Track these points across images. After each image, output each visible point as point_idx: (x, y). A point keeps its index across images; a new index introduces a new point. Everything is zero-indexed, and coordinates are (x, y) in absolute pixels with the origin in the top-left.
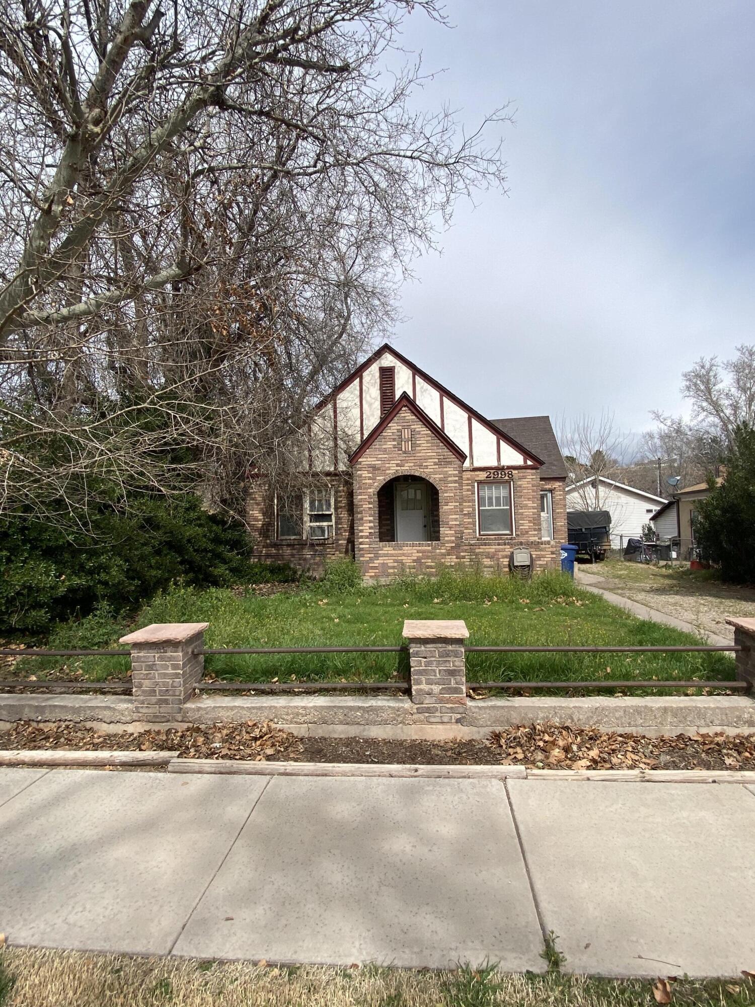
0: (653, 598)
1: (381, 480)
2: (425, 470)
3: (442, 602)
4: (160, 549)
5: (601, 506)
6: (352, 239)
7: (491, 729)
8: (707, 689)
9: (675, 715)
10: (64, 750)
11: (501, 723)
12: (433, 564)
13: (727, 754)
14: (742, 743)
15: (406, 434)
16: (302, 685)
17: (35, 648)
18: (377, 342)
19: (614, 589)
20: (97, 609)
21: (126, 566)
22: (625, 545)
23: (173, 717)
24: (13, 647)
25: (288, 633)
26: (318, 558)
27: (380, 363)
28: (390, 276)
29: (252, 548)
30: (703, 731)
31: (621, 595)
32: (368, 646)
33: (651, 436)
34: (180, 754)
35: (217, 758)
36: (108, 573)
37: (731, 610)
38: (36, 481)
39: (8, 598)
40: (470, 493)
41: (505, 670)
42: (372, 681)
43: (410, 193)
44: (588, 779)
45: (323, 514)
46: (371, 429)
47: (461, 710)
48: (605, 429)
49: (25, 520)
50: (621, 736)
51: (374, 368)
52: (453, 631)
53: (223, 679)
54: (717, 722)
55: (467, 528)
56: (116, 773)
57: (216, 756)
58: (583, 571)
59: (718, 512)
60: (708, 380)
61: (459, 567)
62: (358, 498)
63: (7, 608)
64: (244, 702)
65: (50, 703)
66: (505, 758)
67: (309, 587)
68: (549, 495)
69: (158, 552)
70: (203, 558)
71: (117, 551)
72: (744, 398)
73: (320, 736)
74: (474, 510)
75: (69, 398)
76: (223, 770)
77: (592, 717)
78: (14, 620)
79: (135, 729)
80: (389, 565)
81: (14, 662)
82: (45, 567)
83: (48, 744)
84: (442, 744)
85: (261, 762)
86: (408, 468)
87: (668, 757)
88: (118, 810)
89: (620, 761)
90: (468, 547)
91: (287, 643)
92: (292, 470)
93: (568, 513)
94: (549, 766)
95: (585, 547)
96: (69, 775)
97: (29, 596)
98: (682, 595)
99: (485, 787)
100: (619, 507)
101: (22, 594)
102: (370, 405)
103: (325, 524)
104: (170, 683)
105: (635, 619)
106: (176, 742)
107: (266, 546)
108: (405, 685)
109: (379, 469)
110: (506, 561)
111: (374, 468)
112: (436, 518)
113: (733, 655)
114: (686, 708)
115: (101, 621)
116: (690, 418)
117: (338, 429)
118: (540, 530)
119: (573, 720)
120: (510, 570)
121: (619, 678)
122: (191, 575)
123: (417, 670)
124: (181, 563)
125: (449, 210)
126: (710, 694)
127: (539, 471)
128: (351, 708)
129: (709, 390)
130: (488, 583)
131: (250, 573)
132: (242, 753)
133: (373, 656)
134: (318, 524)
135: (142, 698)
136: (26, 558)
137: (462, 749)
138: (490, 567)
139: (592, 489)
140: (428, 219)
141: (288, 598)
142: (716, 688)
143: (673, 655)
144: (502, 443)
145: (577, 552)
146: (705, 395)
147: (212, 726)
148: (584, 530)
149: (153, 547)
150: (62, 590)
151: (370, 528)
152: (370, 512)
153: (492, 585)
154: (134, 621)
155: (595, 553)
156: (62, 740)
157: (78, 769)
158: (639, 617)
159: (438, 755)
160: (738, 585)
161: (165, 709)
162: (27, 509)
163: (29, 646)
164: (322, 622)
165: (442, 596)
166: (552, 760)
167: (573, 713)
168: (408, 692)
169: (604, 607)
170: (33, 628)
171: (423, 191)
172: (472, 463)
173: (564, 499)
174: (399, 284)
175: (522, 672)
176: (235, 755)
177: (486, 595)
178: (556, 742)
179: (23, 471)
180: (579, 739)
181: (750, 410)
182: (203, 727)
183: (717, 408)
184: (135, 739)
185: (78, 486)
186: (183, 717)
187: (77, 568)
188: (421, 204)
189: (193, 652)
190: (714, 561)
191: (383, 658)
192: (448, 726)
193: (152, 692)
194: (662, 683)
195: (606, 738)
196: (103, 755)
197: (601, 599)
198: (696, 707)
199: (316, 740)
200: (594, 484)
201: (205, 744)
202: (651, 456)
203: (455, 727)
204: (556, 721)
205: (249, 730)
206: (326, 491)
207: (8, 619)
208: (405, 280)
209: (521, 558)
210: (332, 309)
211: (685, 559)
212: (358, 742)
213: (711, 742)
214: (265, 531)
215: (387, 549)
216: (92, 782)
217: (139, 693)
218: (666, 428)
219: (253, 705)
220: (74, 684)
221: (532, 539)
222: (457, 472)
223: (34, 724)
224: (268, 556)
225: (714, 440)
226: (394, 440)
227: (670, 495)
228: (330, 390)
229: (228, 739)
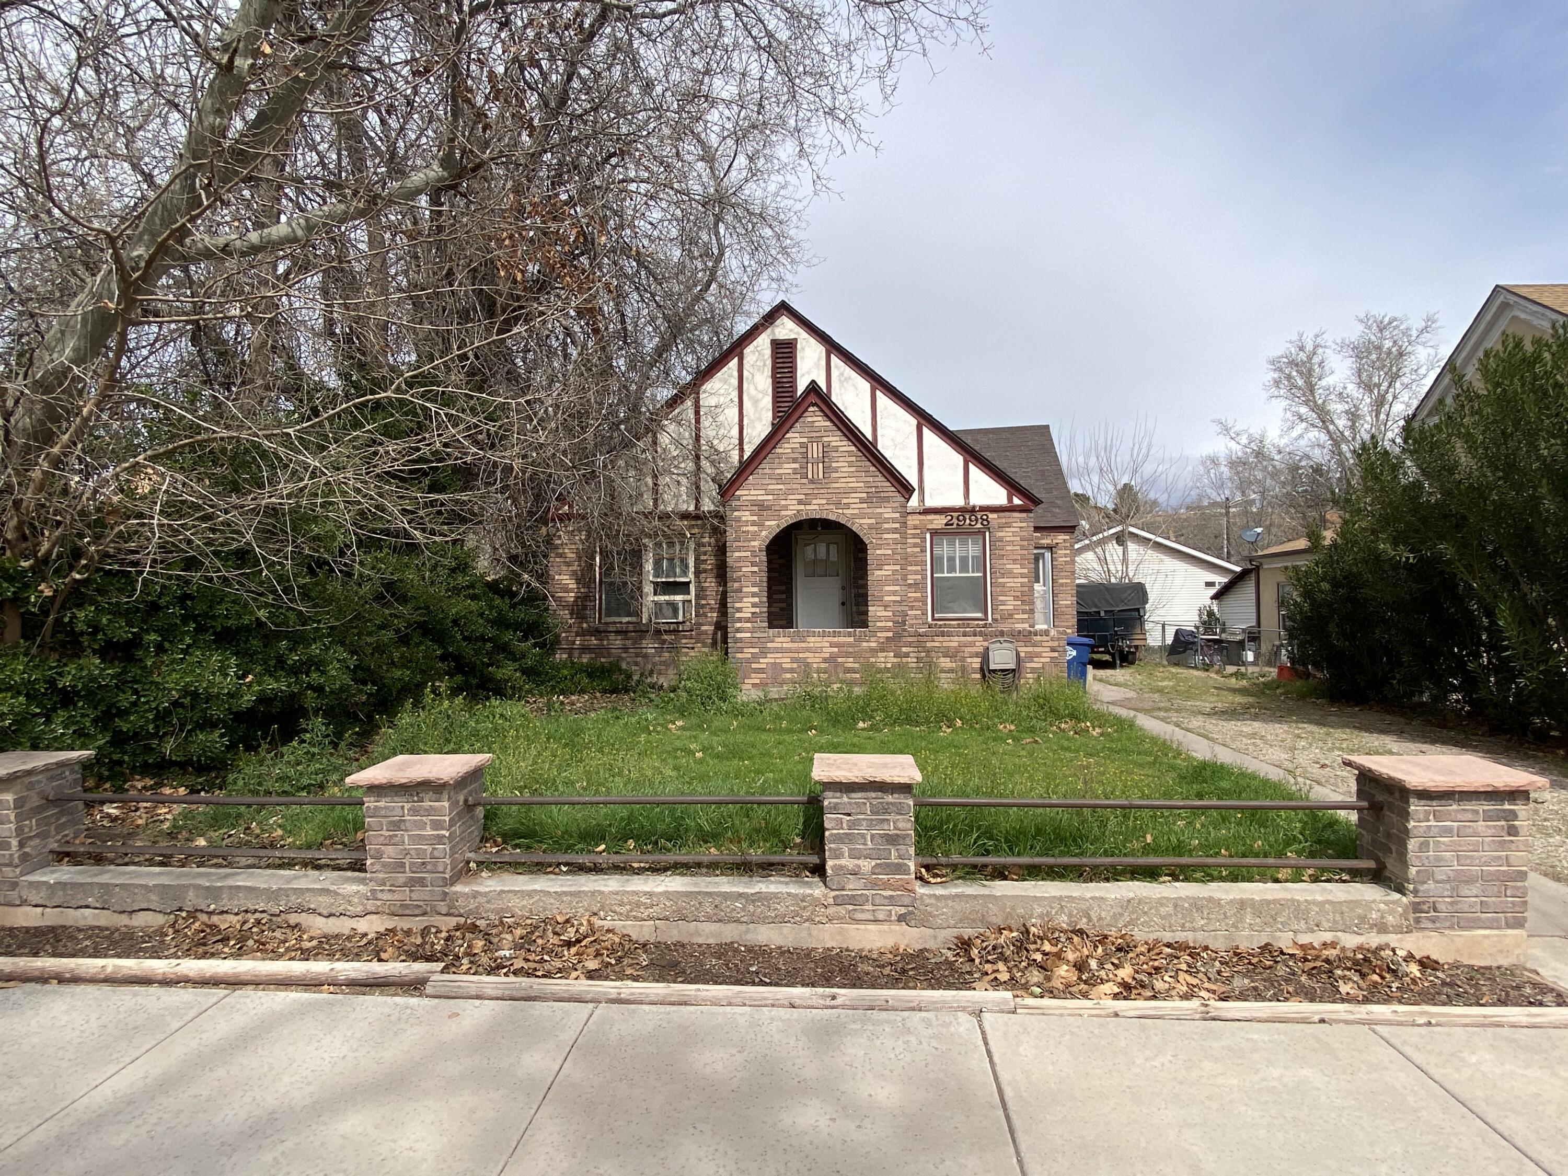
0: (1217, 725)
1: (773, 526)
2: (845, 511)
3: (872, 728)
4: (407, 634)
5: (1131, 574)
6: (729, 125)
7: (956, 932)
8: (1310, 872)
9: (1258, 913)
10: (254, 959)
11: (972, 923)
12: (856, 665)
13: (1343, 977)
14: (1366, 960)
15: (815, 451)
16: (645, 857)
17: (203, 794)
18: (767, 299)
19: (1154, 709)
20: (306, 731)
21: (352, 662)
22: (1169, 640)
23: (433, 908)
24: (167, 791)
25: (620, 774)
26: (667, 654)
27: (773, 332)
28: (790, 188)
29: (557, 636)
30: (1304, 939)
31: (1162, 719)
32: (753, 794)
33: (1214, 461)
34: (445, 968)
35: (506, 975)
36: (323, 673)
37: (1344, 746)
38: (207, 518)
39: (158, 711)
40: (918, 550)
41: (978, 837)
42: (759, 852)
43: (827, 49)
44: (1117, 1015)
45: (675, 583)
46: (757, 441)
47: (907, 901)
48: (1140, 449)
49: (187, 582)
50: (1169, 945)
51: (763, 342)
52: (896, 772)
53: (516, 846)
54: (1326, 925)
55: (912, 608)
56: (340, 997)
57: (505, 970)
58: (1100, 680)
59: (1325, 586)
60: (1310, 371)
61: (899, 670)
62: (734, 556)
63: (157, 727)
64: (549, 883)
65: (231, 882)
66: (979, 979)
67: (651, 701)
68: (1048, 555)
69: (404, 640)
70: (477, 652)
71: (339, 636)
72: (1368, 400)
73: (674, 940)
74: (925, 578)
75: (260, 382)
76: (515, 994)
77: (1121, 915)
78: (169, 747)
79: (371, 926)
80: (784, 666)
81: (168, 816)
82: (220, 661)
83: (226, 950)
84: (875, 956)
85: (578, 982)
86: (817, 507)
87: (1246, 981)
88: (344, 1057)
89: (1167, 986)
90: (915, 639)
91: (619, 788)
92: (626, 508)
93: (1078, 586)
94: (1051, 993)
95: (1103, 642)
96: (263, 1000)
97: (193, 707)
98: (1264, 721)
99: (947, 1025)
100: (1161, 578)
101: (182, 705)
102: (756, 402)
103: (679, 598)
104: (429, 852)
105: (1189, 758)
106: (438, 947)
107: (582, 633)
108: (815, 859)
109: (769, 508)
110: (976, 663)
111: (761, 508)
112: (861, 591)
113: (1354, 817)
114: (1275, 901)
115: (313, 750)
116: (1278, 432)
117: (703, 442)
118: (1032, 611)
119: (1090, 919)
120: (984, 676)
121: (1165, 852)
122: (459, 678)
123: (835, 835)
124: (443, 658)
125: (890, 78)
126: (1315, 879)
127: (1031, 515)
128: (726, 896)
129: (1311, 388)
130: (948, 698)
131: (554, 677)
132: (547, 966)
133: (760, 811)
134: (667, 598)
135: (381, 875)
136: (189, 646)
137: (908, 964)
138: (951, 671)
139: (1116, 546)
140: (855, 94)
141: (618, 718)
142: (1324, 870)
143: (1253, 815)
144: (972, 468)
145: (1093, 648)
146: (1304, 395)
147: (497, 922)
148: (1102, 614)
149: (397, 631)
150: (248, 699)
151: (754, 605)
152: (753, 579)
153: (953, 699)
154: (366, 752)
155: (1121, 652)
156: (250, 943)
157: (277, 990)
158: (1194, 754)
159: (868, 974)
160: (1356, 705)
161: (419, 894)
162: (191, 564)
163: (193, 791)
164: (676, 757)
165: (872, 717)
166: (1057, 983)
167: (1090, 908)
168: (819, 870)
169: (1137, 738)
170: (199, 760)
171: (847, 46)
172: (923, 501)
173: (1073, 562)
174: (805, 203)
175: (1007, 841)
176: (535, 970)
177: (944, 717)
178: (1063, 955)
179: (184, 502)
180: (1100, 950)
181: (1377, 420)
182: (481, 923)
183: (1324, 417)
184: (370, 943)
185: (275, 527)
186: (450, 908)
187: (272, 663)
188: (845, 67)
189: (466, 801)
190: (1317, 665)
191: (778, 815)
192: (885, 927)
193: (400, 866)
194: (1236, 860)
195: (1143, 949)
196: (319, 967)
197: (1132, 725)
198: (1293, 900)
199: (668, 947)
200: (1120, 539)
201: (485, 951)
202: (1213, 495)
203: (896, 927)
204: (1063, 921)
205: (557, 929)
206: (682, 543)
207: (159, 745)
208: (816, 194)
209: (1001, 658)
210: (694, 242)
211: (1269, 664)
212: (737, 951)
213: (1316, 958)
214: (580, 608)
215: (781, 640)
216: (302, 1011)
217: (377, 867)
218: (1239, 447)
219: (565, 889)
220: (269, 852)
221: (1019, 626)
222: (898, 515)
223: (204, 917)
224: (584, 649)
225: (1317, 470)
226: (795, 460)
227: (1245, 558)
228: (689, 378)
229: (524, 944)
